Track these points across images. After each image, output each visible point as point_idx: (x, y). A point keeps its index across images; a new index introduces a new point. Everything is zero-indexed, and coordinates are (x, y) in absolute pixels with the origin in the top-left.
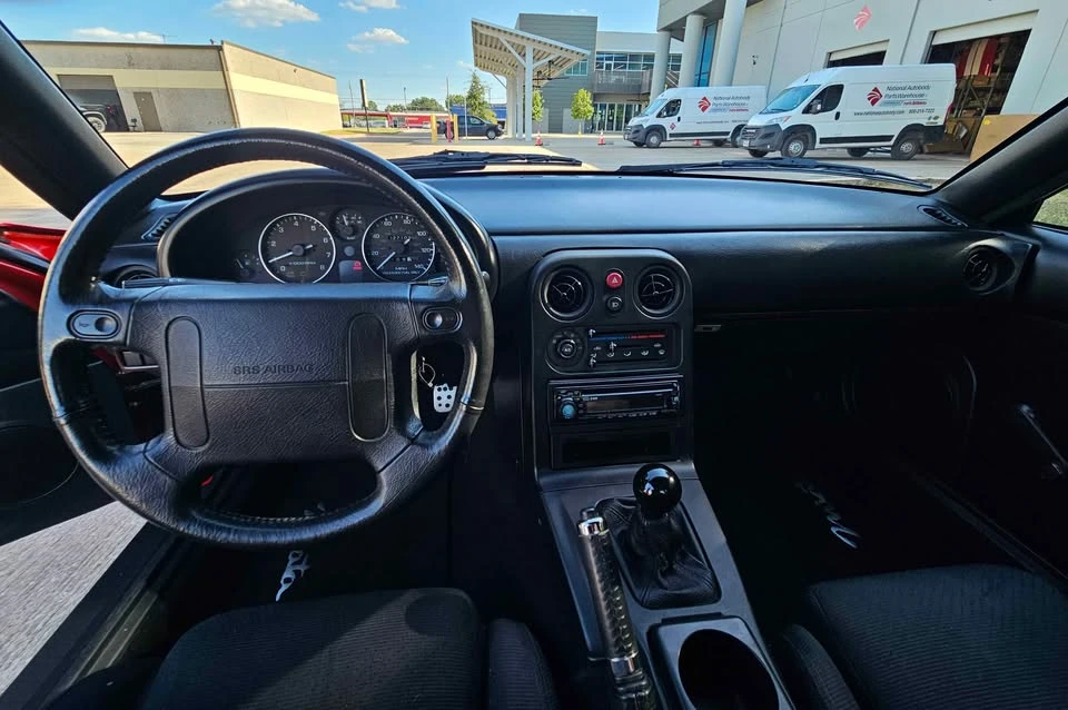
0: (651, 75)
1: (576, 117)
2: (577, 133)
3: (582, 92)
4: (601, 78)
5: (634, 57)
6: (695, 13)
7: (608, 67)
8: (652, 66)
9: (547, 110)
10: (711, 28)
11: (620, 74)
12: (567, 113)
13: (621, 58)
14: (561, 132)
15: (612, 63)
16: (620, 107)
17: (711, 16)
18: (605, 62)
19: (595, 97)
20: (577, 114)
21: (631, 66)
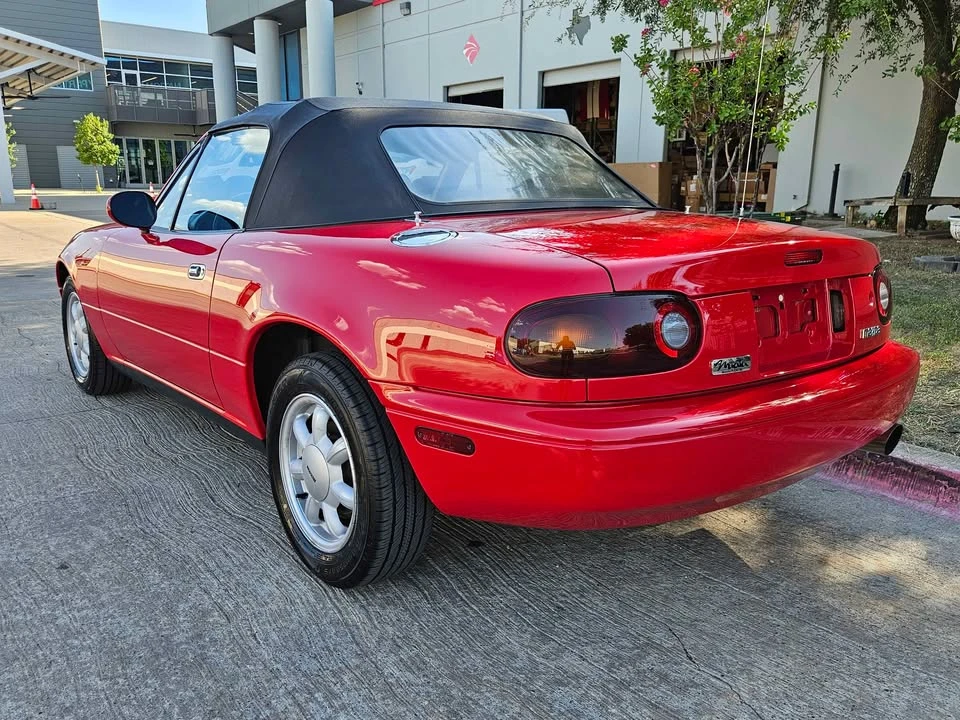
0: (211, 97)
1: (87, 161)
2: (93, 188)
3: (91, 120)
4: (122, 96)
5: (173, 66)
6: (266, 16)
7: (131, 79)
8: (210, 84)
9: (24, 147)
10: (291, 39)
11: (155, 91)
12: (67, 155)
13: (151, 66)
14: (58, 186)
15: (137, 73)
16: (165, 145)
17: (289, 24)
18: (124, 72)
19: (115, 128)
20: (88, 156)
21: (171, 80)
